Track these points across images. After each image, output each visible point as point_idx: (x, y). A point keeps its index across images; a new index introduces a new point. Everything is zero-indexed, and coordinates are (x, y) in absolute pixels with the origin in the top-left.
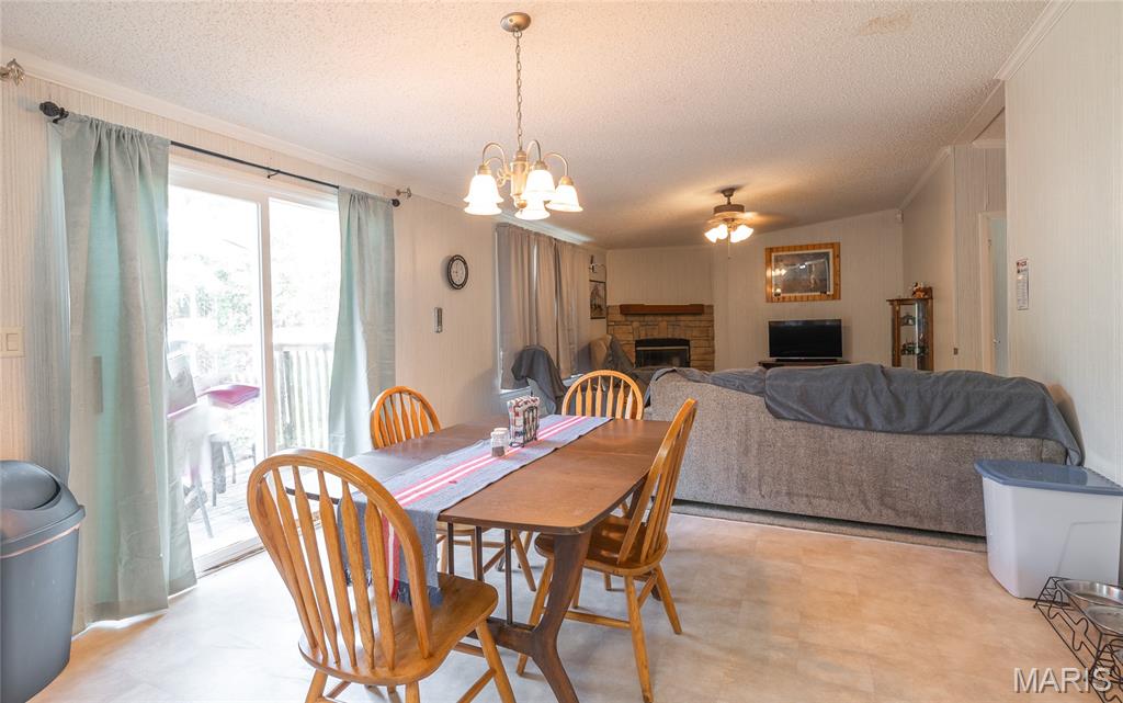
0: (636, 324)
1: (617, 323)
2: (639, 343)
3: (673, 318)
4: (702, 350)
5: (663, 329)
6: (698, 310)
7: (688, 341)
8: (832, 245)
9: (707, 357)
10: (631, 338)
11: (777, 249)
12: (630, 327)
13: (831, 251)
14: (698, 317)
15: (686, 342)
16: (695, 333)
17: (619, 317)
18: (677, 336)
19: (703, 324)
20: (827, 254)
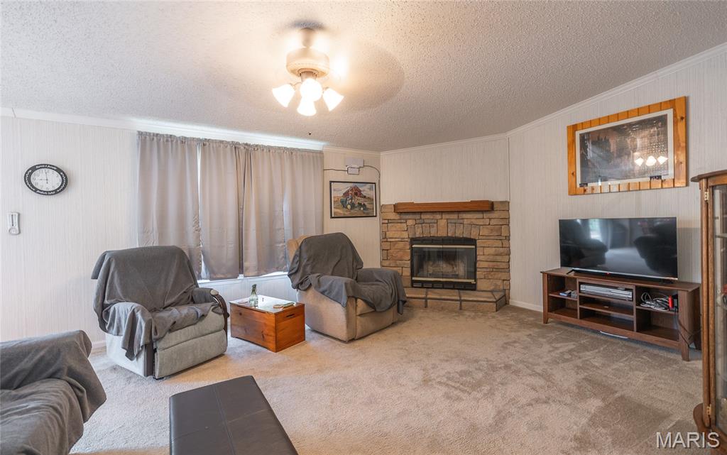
0: (410, 222)
1: (390, 221)
2: (414, 240)
3: (455, 216)
4: (492, 251)
5: (442, 227)
6: (487, 207)
7: (475, 240)
8: (671, 103)
9: (499, 258)
10: (405, 235)
11: (583, 125)
12: (405, 225)
13: (669, 113)
14: (486, 215)
15: (472, 241)
16: (485, 232)
17: (393, 216)
18: (459, 234)
19: (493, 222)
20: (663, 120)
